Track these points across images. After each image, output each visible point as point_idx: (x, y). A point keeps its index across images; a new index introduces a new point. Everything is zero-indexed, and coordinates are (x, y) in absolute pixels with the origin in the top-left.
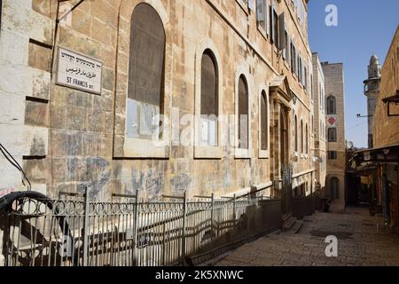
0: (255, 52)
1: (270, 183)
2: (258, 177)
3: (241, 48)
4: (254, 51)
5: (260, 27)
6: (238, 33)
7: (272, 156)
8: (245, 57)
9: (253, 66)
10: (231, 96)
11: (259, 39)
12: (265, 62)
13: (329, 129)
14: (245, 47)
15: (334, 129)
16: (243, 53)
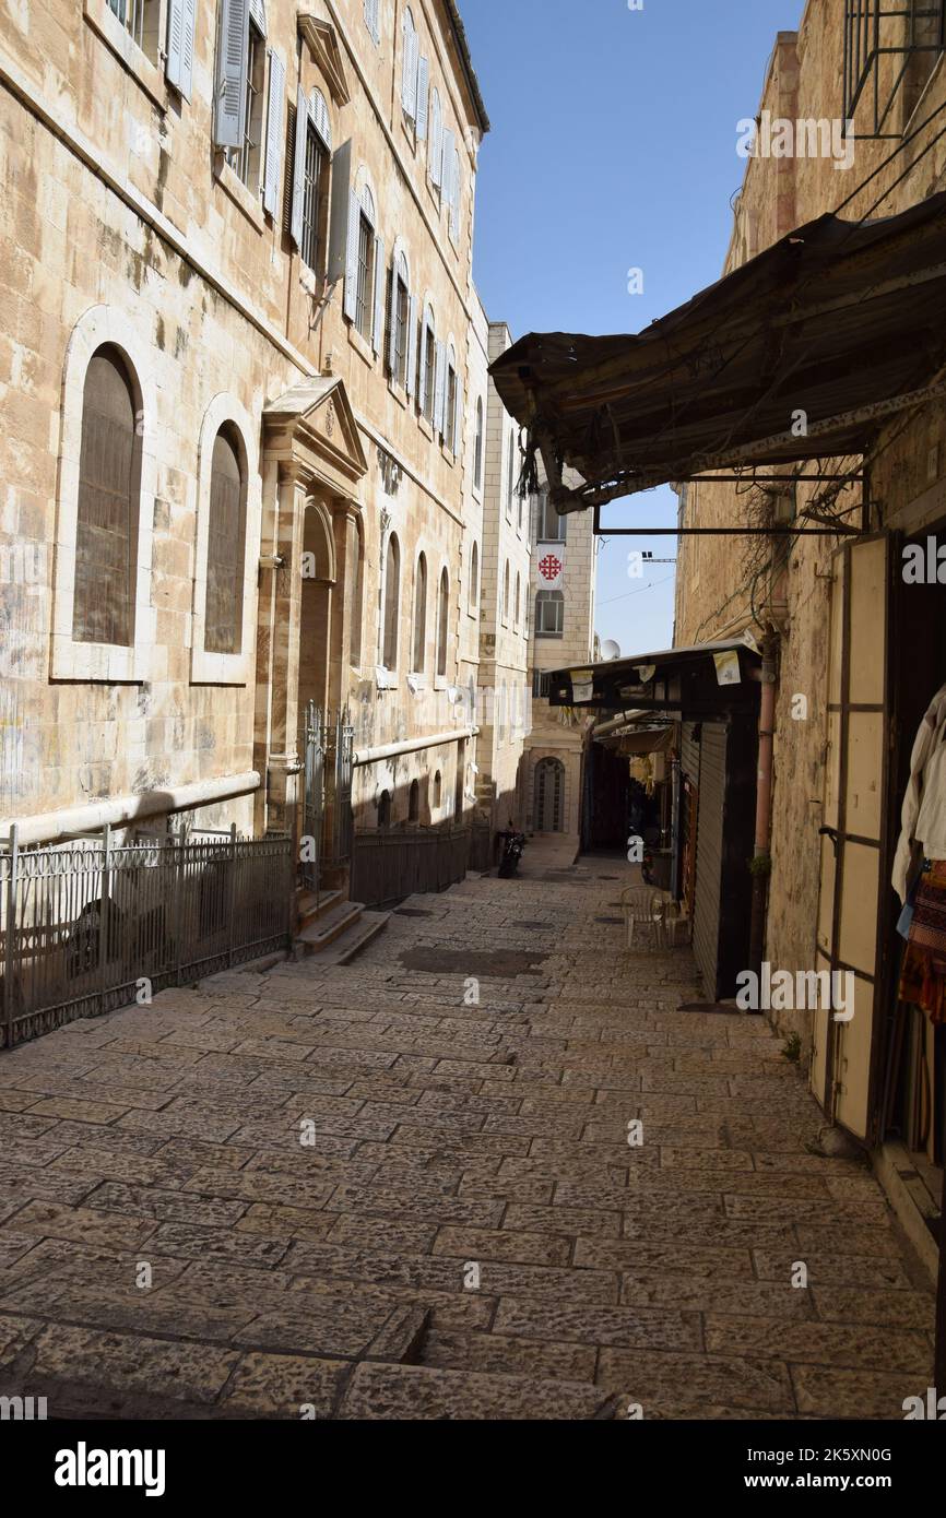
0: (190, 267)
1: (252, 778)
2: (189, 755)
3: (110, 237)
4: (187, 259)
5: (229, 174)
6: (96, 171)
7: (261, 678)
8: (138, 278)
9: (177, 317)
10: (44, 427)
11: (221, 219)
12: (243, 313)
13: (541, 594)
14: (137, 238)
15: (557, 594)
16: (126, 260)
